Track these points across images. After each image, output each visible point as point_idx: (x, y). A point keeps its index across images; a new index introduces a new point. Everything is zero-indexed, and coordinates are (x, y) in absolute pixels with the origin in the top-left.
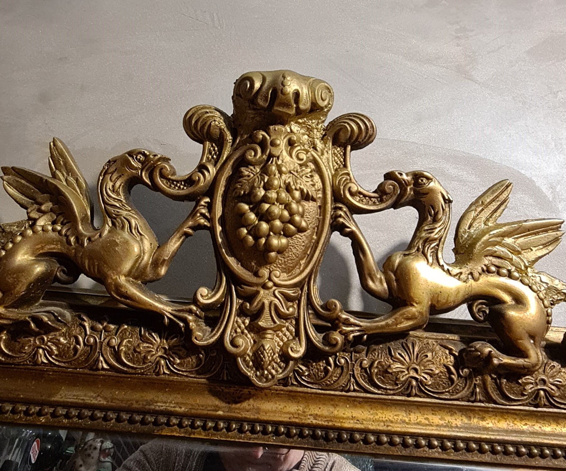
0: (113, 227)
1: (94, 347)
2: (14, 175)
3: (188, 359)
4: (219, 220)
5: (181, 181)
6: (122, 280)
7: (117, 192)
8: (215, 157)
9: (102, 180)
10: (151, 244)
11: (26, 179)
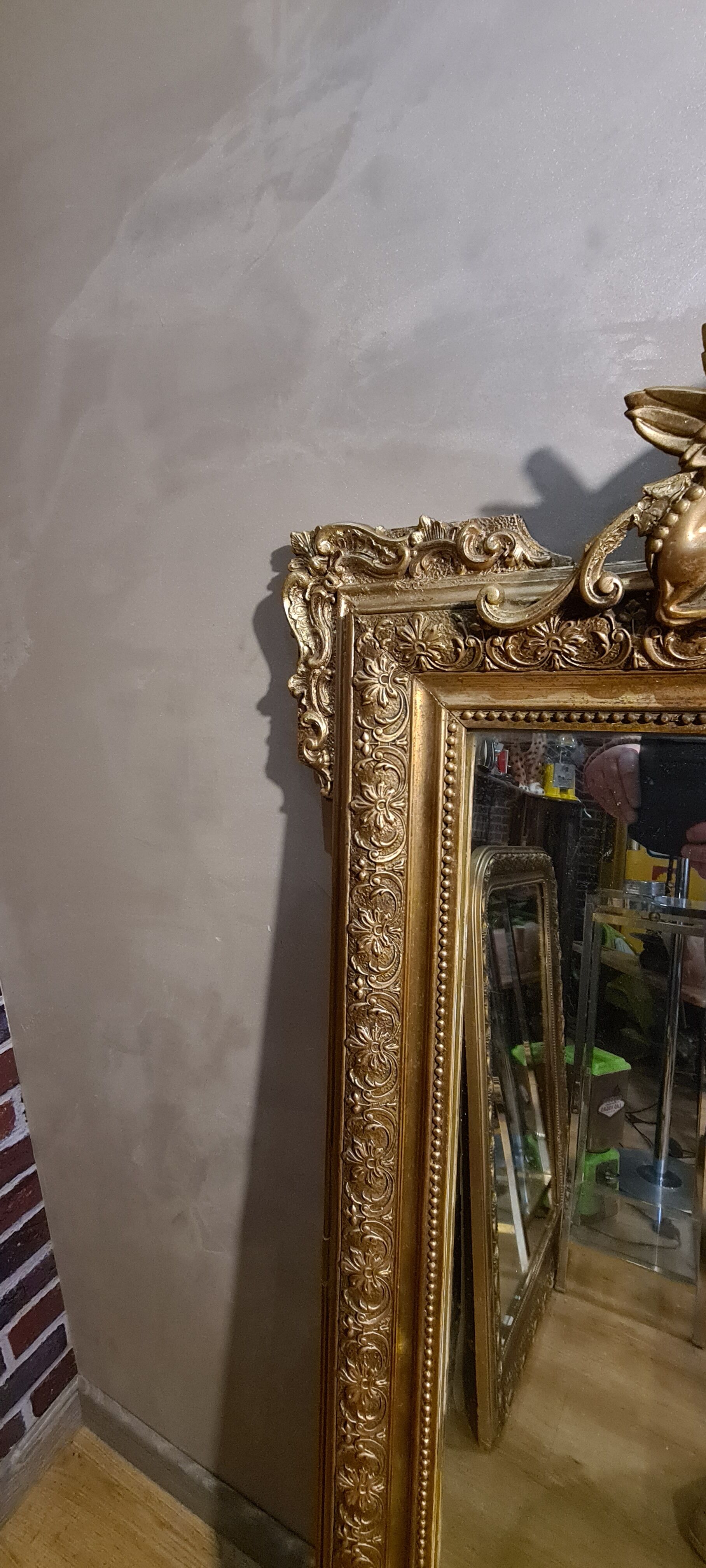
11: (672, 405)
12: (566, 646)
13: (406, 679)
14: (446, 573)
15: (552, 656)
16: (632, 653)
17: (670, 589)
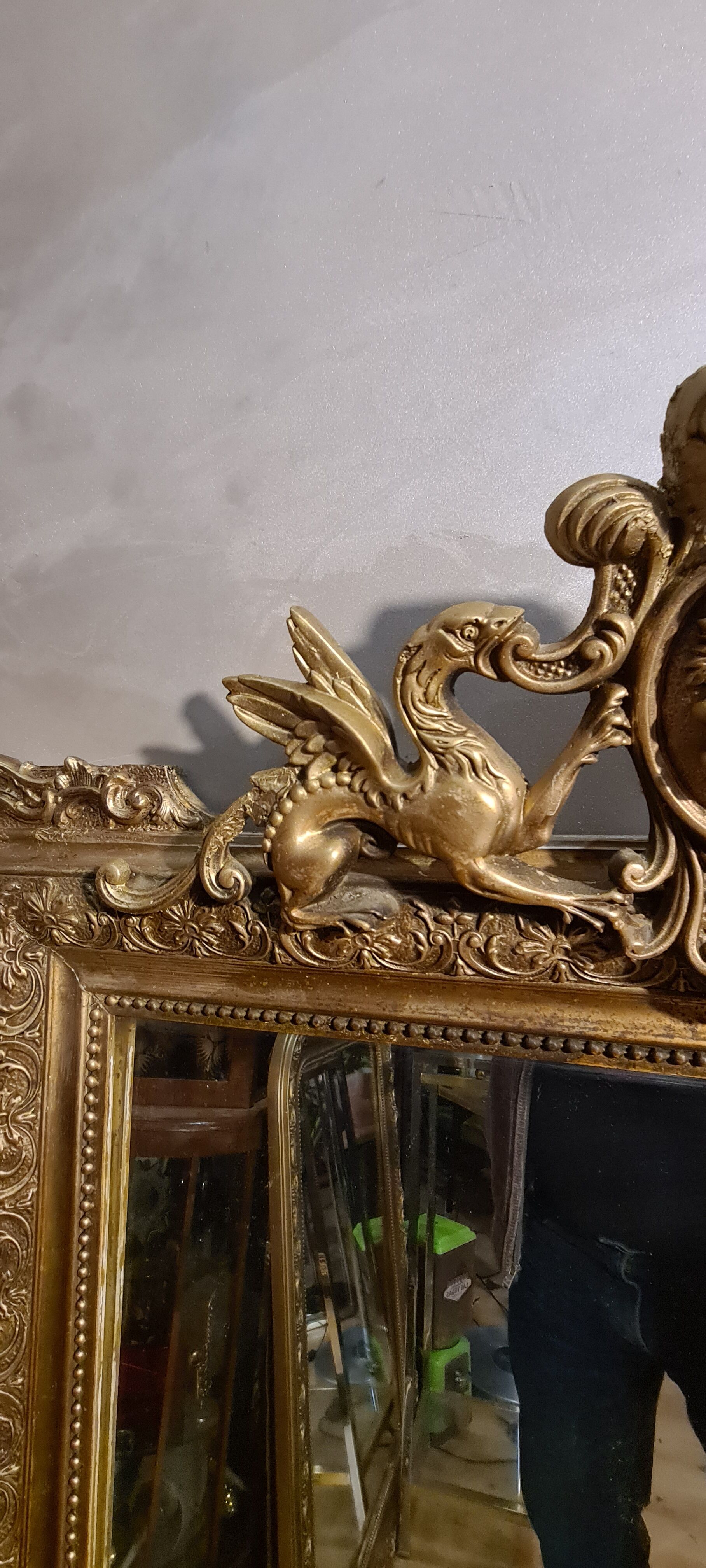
0: (442, 770)
1: (445, 948)
2: (246, 692)
3: (608, 963)
4: (652, 729)
5: (559, 660)
6: (481, 866)
7: (433, 701)
8: (628, 593)
9: (402, 684)
10: (517, 790)
11: (268, 696)
12: (204, 933)
13: (40, 954)
14: (95, 825)
15: (192, 943)
16: (273, 948)
17: (287, 893)
